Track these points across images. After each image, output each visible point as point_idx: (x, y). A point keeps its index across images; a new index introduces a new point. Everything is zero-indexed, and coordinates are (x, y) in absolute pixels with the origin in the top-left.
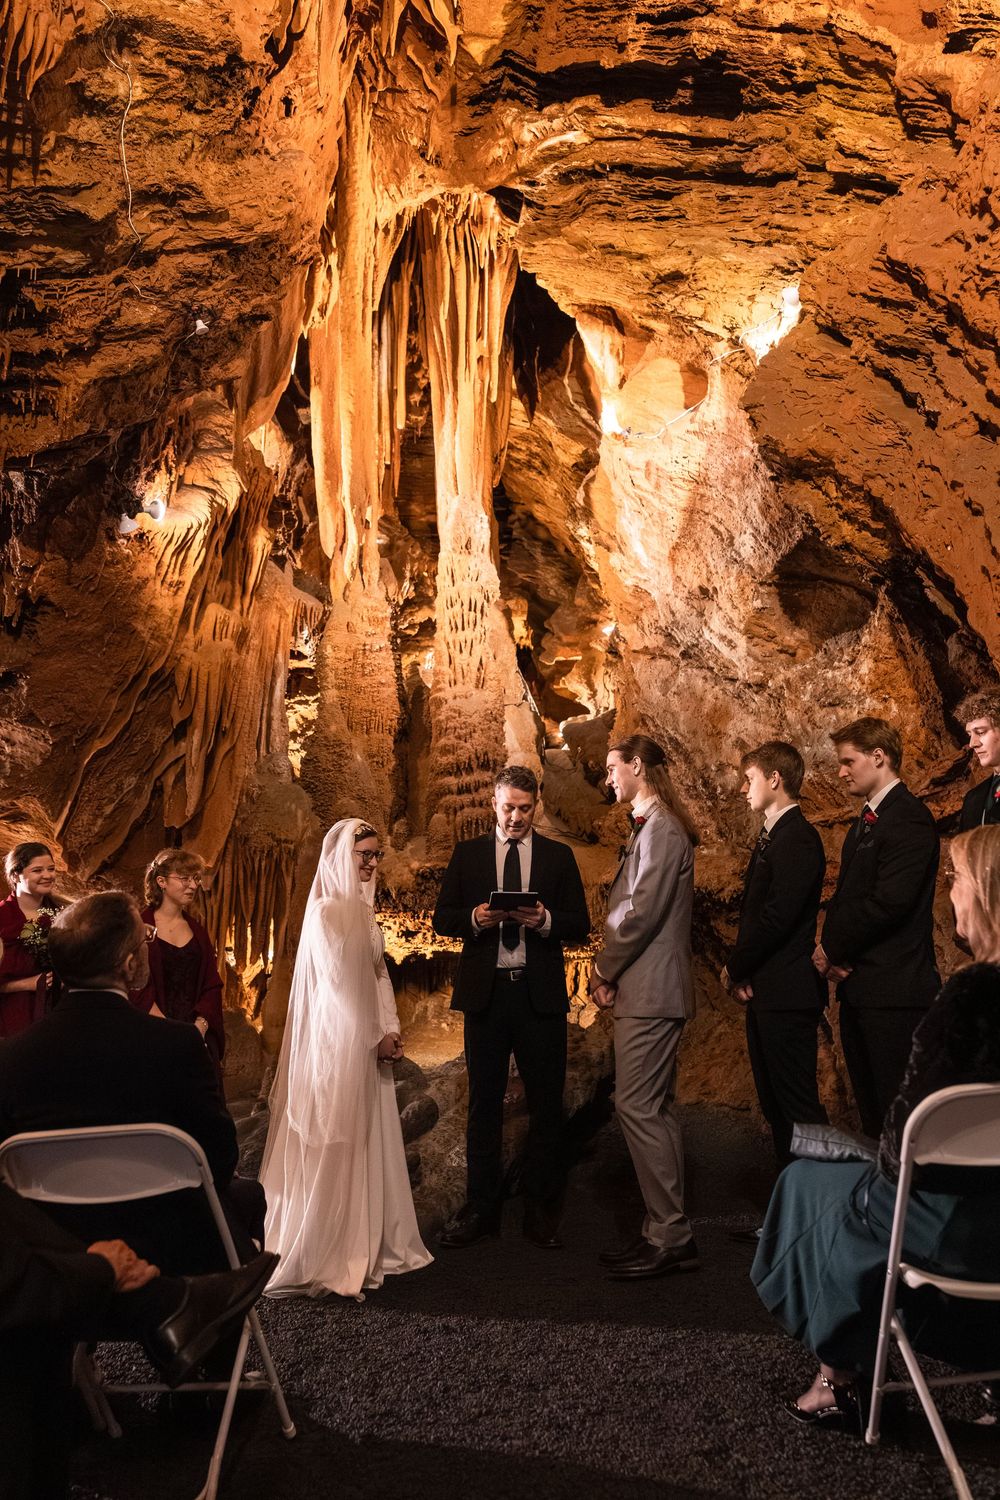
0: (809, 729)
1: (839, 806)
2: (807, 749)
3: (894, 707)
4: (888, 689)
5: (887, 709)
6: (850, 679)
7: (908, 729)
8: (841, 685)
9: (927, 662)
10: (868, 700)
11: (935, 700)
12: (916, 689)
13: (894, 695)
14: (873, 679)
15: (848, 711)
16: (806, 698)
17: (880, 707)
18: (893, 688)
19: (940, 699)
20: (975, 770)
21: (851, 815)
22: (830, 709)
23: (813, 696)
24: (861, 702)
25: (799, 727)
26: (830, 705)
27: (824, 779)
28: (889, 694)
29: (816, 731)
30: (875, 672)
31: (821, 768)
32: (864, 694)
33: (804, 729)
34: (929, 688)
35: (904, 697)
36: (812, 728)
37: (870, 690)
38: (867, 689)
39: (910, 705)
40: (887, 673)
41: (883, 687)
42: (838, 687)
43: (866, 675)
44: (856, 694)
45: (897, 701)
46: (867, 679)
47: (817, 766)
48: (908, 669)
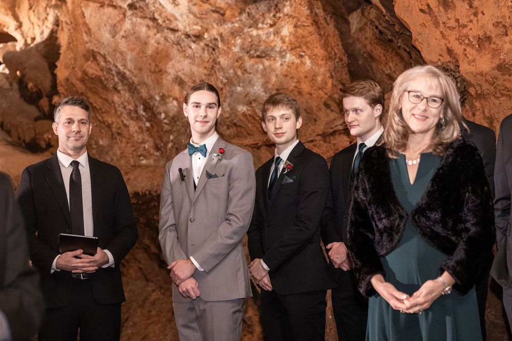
0: (239, 73)
2: (239, 89)
3: (308, 62)
4: (304, 48)
5: (303, 63)
6: (272, 37)
7: (319, 79)
8: (265, 42)
9: (337, 32)
10: (288, 55)
11: (341, 60)
12: (326, 50)
13: (309, 52)
14: (293, 40)
15: (272, 62)
16: (236, 49)
17: (297, 61)
18: (308, 48)
19: (345, 59)
22: (257, 60)
23: (242, 48)
24: (283, 57)
25: (231, 71)
26: (258, 57)
28: (304, 52)
29: (246, 75)
30: (293, 35)
31: (254, 105)
32: (284, 51)
33: (235, 73)
34: (336, 51)
35: (316, 55)
36: (243, 74)
37: (289, 48)
38: (287, 47)
39: (320, 62)
40: (303, 37)
41: (300, 47)
42: (262, 43)
43: (286, 36)
44: (278, 49)
45: (310, 58)
46: (287, 39)
47: (250, 103)
48: (320, 35)
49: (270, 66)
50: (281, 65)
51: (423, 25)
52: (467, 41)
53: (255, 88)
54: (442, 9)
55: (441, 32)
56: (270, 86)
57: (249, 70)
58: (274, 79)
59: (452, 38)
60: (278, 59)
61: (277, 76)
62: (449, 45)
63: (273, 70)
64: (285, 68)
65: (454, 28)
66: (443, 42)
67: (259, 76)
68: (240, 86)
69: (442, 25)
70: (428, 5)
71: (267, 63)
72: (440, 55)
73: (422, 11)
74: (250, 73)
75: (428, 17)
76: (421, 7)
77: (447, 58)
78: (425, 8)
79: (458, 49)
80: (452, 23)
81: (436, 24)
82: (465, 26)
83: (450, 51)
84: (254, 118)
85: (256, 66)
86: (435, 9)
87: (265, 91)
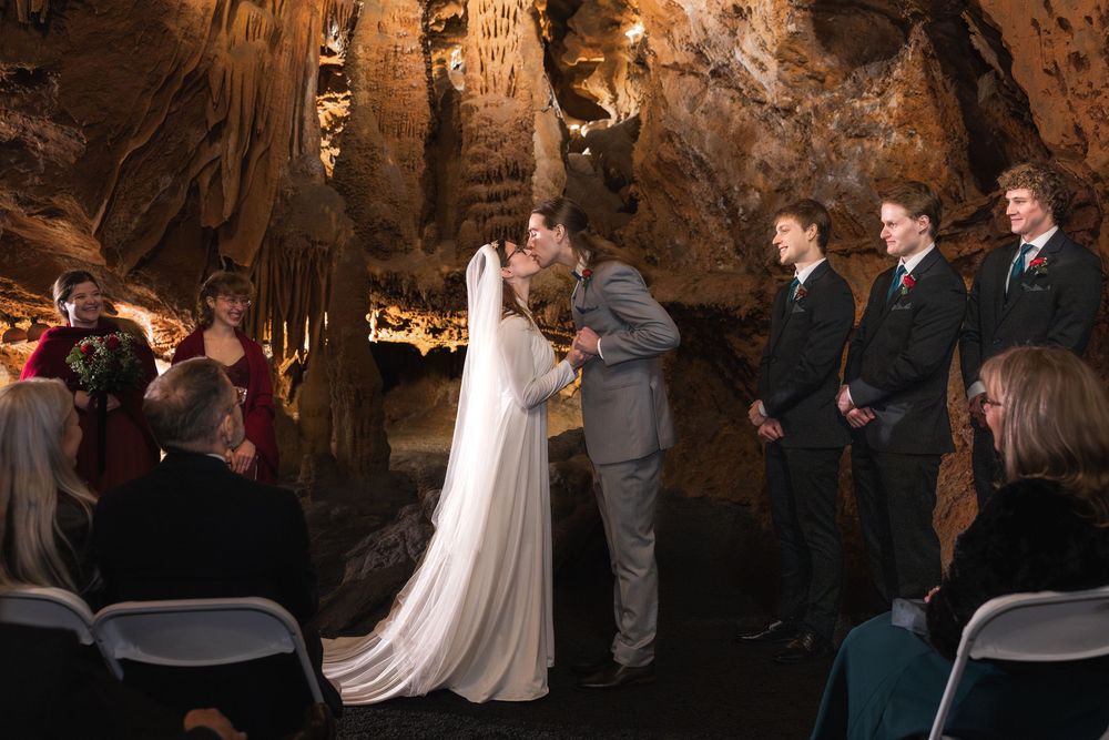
0: (833, 157)
1: (858, 236)
2: (830, 178)
3: (920, 143)
4: (915, 125)
5: (913, 144)
6: (878, 110)
7: (932, 166)
8: (868, 116)
9: (958, 103)
10: (894, 134)
11: (961, 140)
12: (943, 127)
13: (921, 130)
14: (902, 114)
15: (874, 144)
16: (832, 127)
17: (906, 142)
18: (920, 124)
19: (966, 138)
20: (998, 217)
22: (856, 140)
23: (840, 125)
24: (888, 136)
25: (824, 155)
26: (857, 136)
27: (845, 210)
28: (915, 129)
29: (841, 160)
30: (903, 106)
31: (844, 199)
32: (890, 128)
33: (828, 158)
34: (956, 127)
35: (930, 134)
36: (837, 158)
37: (897, 125)
38: (894, 123)
39: (935, 143)
40: (915, 109)
41: (910, 123)
42: (865, 118)
43: (894, 109)
44: (883, 127)
45: (922, 137)
46: (895, 112)
47: (839, 197)
48: (937, 107)
49: (871, 148)
50: (884, 146)
51: (1047, 92)
52: (1099, 115)
53: (849, 177)
54: (1072, 68)
55: (1069, 102)
56: (867, 175)
57: (843, 154)
58: (873, 165)
59: (1081, 111)
60: (881, 139)
61: (878, 161)
62: (1077, 121)
63: (874, 154)
64: (889, 150)
65: (1086, 96)
66: (1070, 115)
67: (856, 161)
68: (831, 174)
69: (1069, 92)
70: (1055, 63)
71: (867, 145)
72: (1064, 135)
73: (1046, 71)
74: (845, 158)
75: (1054, 80)
76: (1045, 66)
77: (1074, 139)
78: (1051, 67)
79: (1088, 126)
80: (1082, 89)
81: (1064, 90)
82: (1098, 93)
83: (1078, 130)
84: (844, 217)
85: (853, 149)
86: (1063, 69)
87: (861, 182)
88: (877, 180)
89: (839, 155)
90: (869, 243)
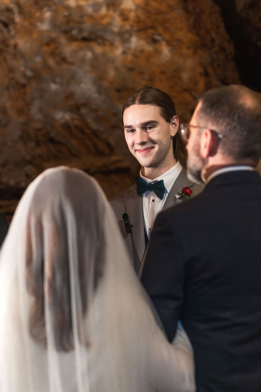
0: (51, 62)
1: (100, 153)
2: (53, 87)
3: (166, 51)
4: (160, 30)
5: (158, 52)
6: (104, 11)
7: (185, 76)
8: (91, 17)
9: (217, 9)
10: (134, 40)
11: (223, 49)
12: (198, 34)
13: (167, 36)
14: (143, 17)
15: (107, 49)
16: (44, 27)
17: (149, 48)
18: (166, 29)
19: (230, 48)
21: (119, 165)
22: (83, 44)
23: (54, 24)
24: (125, 41)
25: (38, 59)
26: (85, 39)
27: (86, 124)
28: (160, 35)
29: (64, 67)
30: (143, 9)
31: (83, 111)
32: (127, 32)
33: (45, 62)
34: (214, 35)
35: (179, 41)
36: (58, 63)
37: (135, 28)
38: (132, 26)
39: (185, 51)
40: (159, 12)
41: (153, 27)
42: (86, 18)
43: (130, 11)
44: (116, 29)
45: (169, 43)
46: (132, 15)
47: (76, 109)
48: (186, 10)
49: (104, 54)
50: (124, 53)
53: (83, 86)
56: (106, 84)
57: (69, 59)
58: (112, 73)
60: (117, 43)
61: (117, 69)
63: (112, 61)
64: (130, 57)
67: (87, 68)
68: (55, 82)
71: (99, 49)
74: (72, 64)
84: (83, 132)
85: (81, 54)
87: (99, 91)
88: (118, 90)
89: (64, 60)
90: (119, 161)
